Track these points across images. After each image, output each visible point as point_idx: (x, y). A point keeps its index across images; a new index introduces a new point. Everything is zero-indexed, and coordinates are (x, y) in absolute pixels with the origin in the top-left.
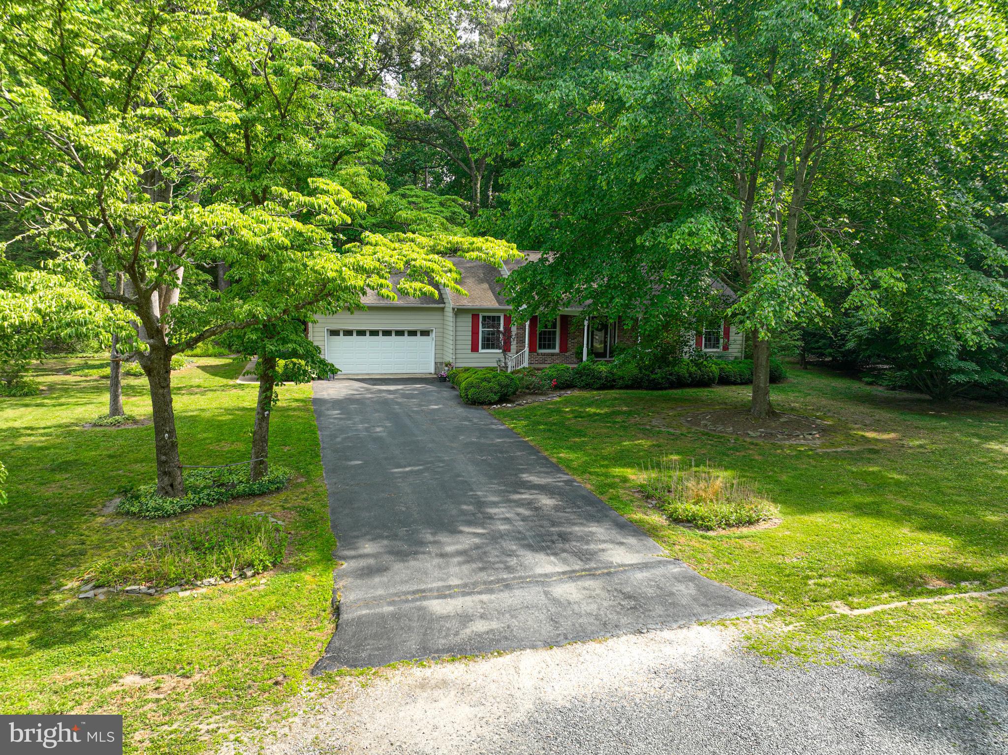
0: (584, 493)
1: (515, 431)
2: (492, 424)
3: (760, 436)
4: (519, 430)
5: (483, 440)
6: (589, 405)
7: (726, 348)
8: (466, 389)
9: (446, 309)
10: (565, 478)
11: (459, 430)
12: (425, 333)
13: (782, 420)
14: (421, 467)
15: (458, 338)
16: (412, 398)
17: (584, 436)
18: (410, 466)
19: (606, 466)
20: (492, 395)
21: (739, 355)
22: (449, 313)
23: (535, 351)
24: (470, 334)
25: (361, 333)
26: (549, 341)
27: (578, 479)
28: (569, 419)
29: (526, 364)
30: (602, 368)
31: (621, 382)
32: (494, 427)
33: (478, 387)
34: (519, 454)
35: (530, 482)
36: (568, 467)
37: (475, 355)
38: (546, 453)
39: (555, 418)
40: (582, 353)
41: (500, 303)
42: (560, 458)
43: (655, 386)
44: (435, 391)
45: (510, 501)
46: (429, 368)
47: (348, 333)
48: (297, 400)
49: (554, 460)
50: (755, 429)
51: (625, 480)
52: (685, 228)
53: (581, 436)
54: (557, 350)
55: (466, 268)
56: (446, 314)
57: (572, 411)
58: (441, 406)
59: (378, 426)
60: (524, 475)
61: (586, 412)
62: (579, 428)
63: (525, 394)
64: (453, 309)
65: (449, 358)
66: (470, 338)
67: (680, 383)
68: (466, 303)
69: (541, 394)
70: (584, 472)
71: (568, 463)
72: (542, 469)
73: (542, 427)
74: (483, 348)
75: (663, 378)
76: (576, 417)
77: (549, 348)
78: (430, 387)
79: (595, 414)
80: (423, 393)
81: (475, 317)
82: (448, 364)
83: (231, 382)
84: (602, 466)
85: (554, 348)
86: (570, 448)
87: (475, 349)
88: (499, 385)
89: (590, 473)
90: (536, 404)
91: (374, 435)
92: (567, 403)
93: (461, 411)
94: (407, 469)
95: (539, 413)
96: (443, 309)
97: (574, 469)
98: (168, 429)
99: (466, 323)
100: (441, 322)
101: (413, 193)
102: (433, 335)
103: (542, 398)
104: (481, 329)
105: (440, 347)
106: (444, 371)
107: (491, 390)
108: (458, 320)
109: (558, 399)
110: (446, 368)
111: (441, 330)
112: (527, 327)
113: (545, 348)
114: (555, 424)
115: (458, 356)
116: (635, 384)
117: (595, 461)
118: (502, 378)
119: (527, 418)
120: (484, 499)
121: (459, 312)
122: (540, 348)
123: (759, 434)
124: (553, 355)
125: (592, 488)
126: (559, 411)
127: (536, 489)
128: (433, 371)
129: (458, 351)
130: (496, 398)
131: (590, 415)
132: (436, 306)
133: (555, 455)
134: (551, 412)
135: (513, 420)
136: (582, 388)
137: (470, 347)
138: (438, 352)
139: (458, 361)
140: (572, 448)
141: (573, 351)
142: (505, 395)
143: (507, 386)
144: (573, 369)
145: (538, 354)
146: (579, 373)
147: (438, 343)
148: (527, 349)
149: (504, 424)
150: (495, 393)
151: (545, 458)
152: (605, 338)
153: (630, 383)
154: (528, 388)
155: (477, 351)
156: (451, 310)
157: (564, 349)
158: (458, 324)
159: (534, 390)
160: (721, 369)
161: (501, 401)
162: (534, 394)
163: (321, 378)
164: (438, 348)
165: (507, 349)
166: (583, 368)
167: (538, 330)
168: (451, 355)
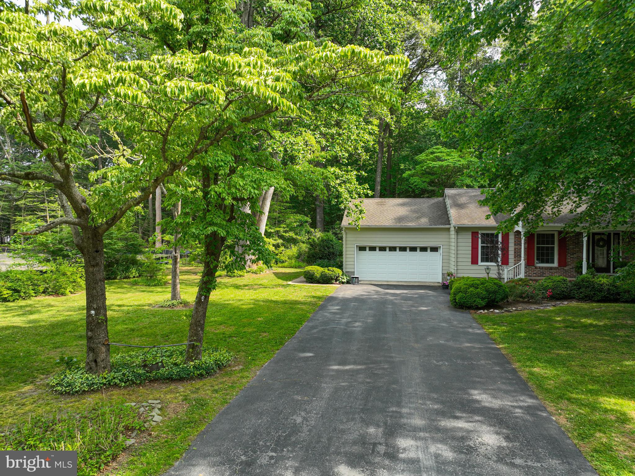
0: (553, 432)
1: (492, 336)
2: (471, 327)
4: (496, 336)
5: (451, 343)
6: (587, 316)
8: (455, 294)
9: (450, 229)
11: (433, 331)
12: (434, 249)
14: (363, 367)
15: (459, 252)
16: (410, 300)
17: (573, 348)
18: (355, 363)
20: (479, 301)
22: (453, 232)
23: (533, 265)
24: (470, 248)
25: (382, 249)
26: (547, 255)
27: (551, 407)
28: (558, 328)
29: (522, 276)
31: (626, 295)
32: (470, 330)
33: (466, 292)
34: (483, 362)
35: (478, 401)
36: (540, 386)
37: (475, 267)
38: (517, 365)
39: (541, 326)
40: (581, 267)
41: (498, 222)
42: (532, 374)
44: (433, 296)
45: (438, 430)
46: (437, 278)
47: (373, 249)
48: (314, 297)
49: (524, 376)
53: (567, 348)
54: (556, 264)
55: (471, 196)
56: (451, 233)
57: (564, 321)
58: (429, 308)
59: (360, 321)
60: (476, 392)
61: (581, 323)
62: (568, 339)
63: (518, 302)
64: (455, 228)
65: (452, 270)
66: (470, 252)
68: (466, 222)
69: (535, 303)
70: (561, 397)
71: (540, 382)
72: (504, 387)
73: (523, 335)
74: (482, 261)
76: (567, 327)
77: (547, 262)
78: (430, 292)
79: (591, 325)
80: (421, 297)
81: (475, 235)
82: (450, 274)
83: (285, 283)
84: (590, 392)
85: (553, 262)
86: (547, 361)
87: (474, 261)
88: (486, 291)
89: (569, 399)
90: (526, 311)
91: (349, 329)
92: (560, 312)
93: (447, 313)
94: (347, 367)
95: (525, 320)
96: (448, 230)
97: (548, 391)
98: (95, 306)
99: (467, 239)
100: (447, 240)
102: (441, 251)
103: (533, 307)
104: (480, 245)
105: (446, 261)
106: (447, 280)
107: (478, 295)
108: (459, 237)
109: (551, 308)
110: (449, 278)
111: (446, 246)
112: (523, 242)
113: (542, 262)
114: (539, 332)
115: (460, 267)
117: (581, 383)
118: (489, 285)
119: (511, 323)
120: (404, 421)
121: (460, 230)
122: (538, 262)
124: (551, 268)
125: (569, 425)
126: (549, 320)
127: (482, 415)
128: (440, 281)
129: (459, 264)
130: (483, 303)
131: (586, 326)
132: (443, 226)
133: (527, 369)
134: (540, 319)
135: (494, 325)
136: (580, 300)
137: (470, 260)
138: (445, 264)
139: (459, 271)
140: (550, 362)
141: (573, 265)
142: (493, 301)
143: (495, 292)
144: (570, 281)
145: (536, 268)
146: (578, 286)
147: (445, 257)
148: (523, 262)
149: (483, 328)
150: (483, 299)
151: (514, 371)
152: (608, 254)
154: (521, 297)
155: (477, 263)
156: (453, 229)
157: (562, 263)
158: (459, 240)
159: (528, 299)
161: (488, 306)
162: (528, 302)
163: (348, 282)
164: (444, 261)
165: (505, 262)
166: (583, 280)
167: (536, 246)
168: (453, 267)
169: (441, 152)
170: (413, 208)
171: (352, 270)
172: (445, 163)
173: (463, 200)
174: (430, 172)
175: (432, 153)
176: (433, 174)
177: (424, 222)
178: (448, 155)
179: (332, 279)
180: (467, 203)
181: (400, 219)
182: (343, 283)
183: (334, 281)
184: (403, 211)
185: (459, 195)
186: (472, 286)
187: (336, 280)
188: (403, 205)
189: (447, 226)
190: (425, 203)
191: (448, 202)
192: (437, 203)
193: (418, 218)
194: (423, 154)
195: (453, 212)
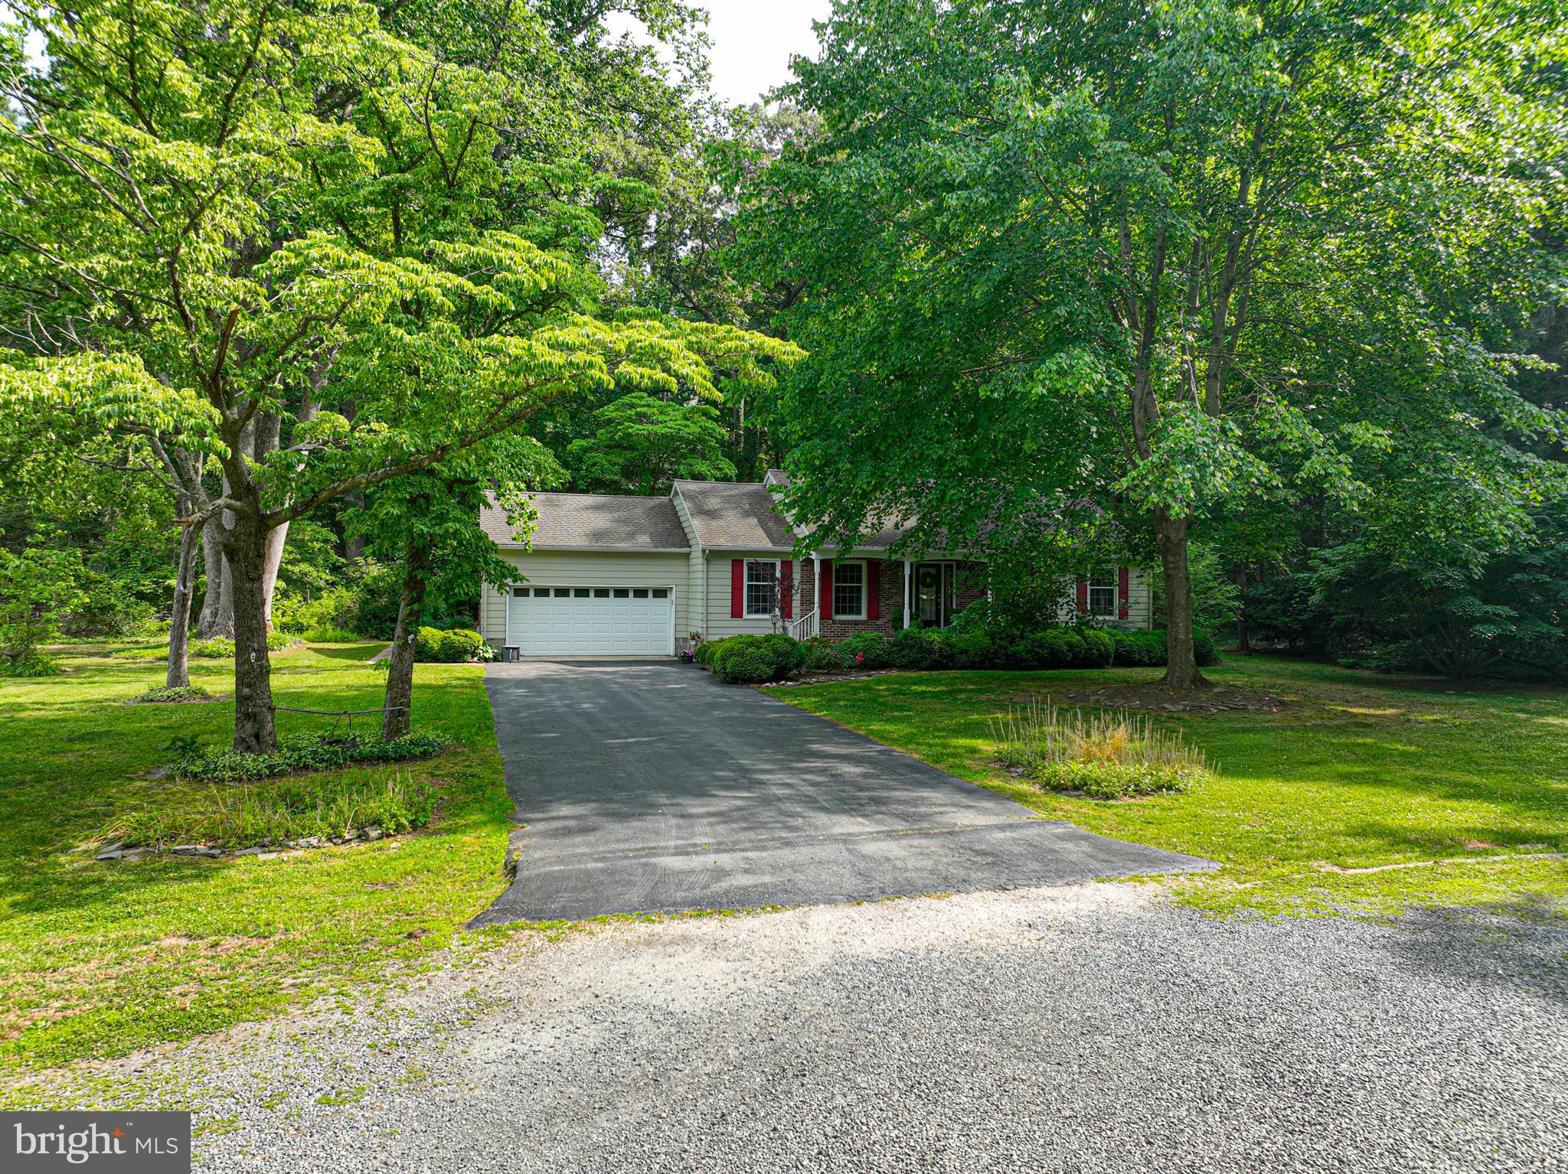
0: (909, 762)
1: (799, 706)
2: (762, 700)
3: (1184, 710)
4: (806, 706)
5: (748, 715)
6: (915, 684)
7: (1124, 614)
8: (723, 659)
9: (693, 555)
10: (880, 748)
11: (712, 706)
12: (661, 593)
13: (1215, 690)
14: (652, 738)
15: (711, 596)
16: (640, 678)
17: (909, 710)
18: (633, 737)
19: (944, 737)
20: (764, 668)
21: (1144, 625)
22: (697, 558)
23: (830, 618)
24: (730, 589)
25: (562, 592)
26: (851, 601)
27: (900, 749)
28: (884, 696)
29: (816, 631)
30: (935, 636)
31: (964, 658)
32: (766, 703)
33: (741, 654)
34: (806, 727)
35: (824, 752)
36: (883, 737)
37: (737, 622)
38: (848, 726)
39: (862, 695)
40: (902, 620)
41: (774, 543)
42: (869, 730)
43: (1015, 663)
44: (676, 672)
45: (793, 769)
46: (666, 648)
47: (542, 592)
49: (862, 732)
50: (1174, 702)
51: (974, 751)
52: (1051, 365)
53: (902, 710)
54: (863, 616)
55: (726, 496)
56: (692, 562)
57: (889, 689)
58: (684, 686)
59: (586, 703)
60: (814, 746)
61: (912, 690)
62: (899, 703)
63: (815, 674)
64: (704, 551)
65: (697, 627)
66: (729, 596)
67: (1053, 659)
68: (723, 542)
69: (841, 673)
70: (908, 743)
71: (881, 734)
72: (843, 741)
73: (842, 703)
74: (749, 612)
75: (1028, 651)
76: (895, 694)
77: (851, 612)
78: (665, 668)
79: (925, 692)
80: (656, 674)
81: (737, 564)
82: (695, 637)
83: (357, 663)
84: (937, 737)
85: (859, 613)
86: (883, 721)
87: (736, 613)
88: (774, 651)
89: (918, 744)
90: (832, 683)
91: (579, 710)
92: (879, 682)
93: (716, 691)
94: (631, 740)
95: (836, 691)
96: (687, 556)
97: (893, 740)
98: (256, 646)
99: (723, 573)
100: (685, 575)
101: (643, 402)
102: (672, 596)
103: (841, 677)
104: (746, 583)
105: (683, 614)
106: (691, 647)
107: (762, 659)
108: (712, 568)
109: (867, 678)
110: (693, 643)
111: (685, 588)
112: (817, 577)
113: (844, 613)
114: (861, 700)
115: (711, 624)
116: (985, 661)
117: (927, 732)
118: (778, 642)
119: (818, 695)
120: (750, 767)
121: (712, 555)
122: (837, 613)
123: (1181, 707)
124: (857, 623)
125: (922, 757)
126: (868, 689)
127: (834, 758)
128: (672, 652)
129: (711, 617)
130: (771, 673)
131: (915, 693)
132: (677, 550)
133: (863, 728)
134: (856, 690)
135: (796, 697)
136: (902, 668)
137: (729, 610)
138: (680, 621)
139: (711, 631)
140: (889, 721)
141: (890, 617)
142: (784, 667)
143: (787, 654)
144: (888, 639)
145: (834, 622)
146: (900, 645)
147: (680, 607)
148: (817, 610)
149: (782, 701)
150: (769, 664)
151: (847, 730)
152: (938, 597)
153: (978, 659)
154: (819, 667)
155: (741, 616)
156: (700, 554)
157: (874, 614)
158: (711, 575)
159: (831, 667)
160: (1118, 642)
161: (777, 677)
162: (831, 673)
163: (495, 659)
164: (680, 615)
165: (787, 614)
166: (906, 637)
167: (834, 584)
168: (700, 624)
169: (648, 406)
170: (616, 515)
171: (500, 636)
172: (659, 429)
173: (713, 503)
174: (624, 445)
175: (632, 406)
176: (632, 448)
177: (643, 542)
178: (661, 413)
179: (466, 652)
180: (721, 509)
181: (597, 535)
182: (486, 660)
183: (468, 657)
184: (600, 521)
185: (702, 493)
186: (752, 644)
187: (474, 654)
188: (597, 508)
189: (685, 550)
190: (639, 506)
191: (683, 506)
192: (660, 506)
193: (632, 535)
194: (611, 407)
195: (696, 526)
